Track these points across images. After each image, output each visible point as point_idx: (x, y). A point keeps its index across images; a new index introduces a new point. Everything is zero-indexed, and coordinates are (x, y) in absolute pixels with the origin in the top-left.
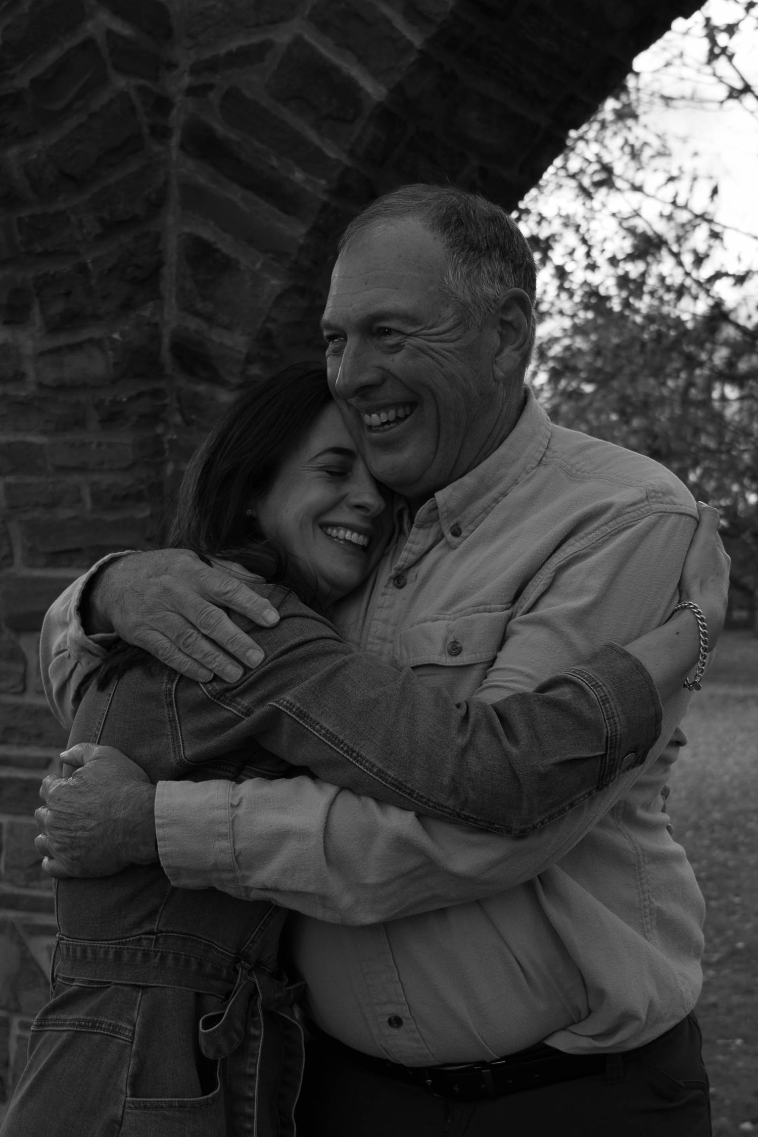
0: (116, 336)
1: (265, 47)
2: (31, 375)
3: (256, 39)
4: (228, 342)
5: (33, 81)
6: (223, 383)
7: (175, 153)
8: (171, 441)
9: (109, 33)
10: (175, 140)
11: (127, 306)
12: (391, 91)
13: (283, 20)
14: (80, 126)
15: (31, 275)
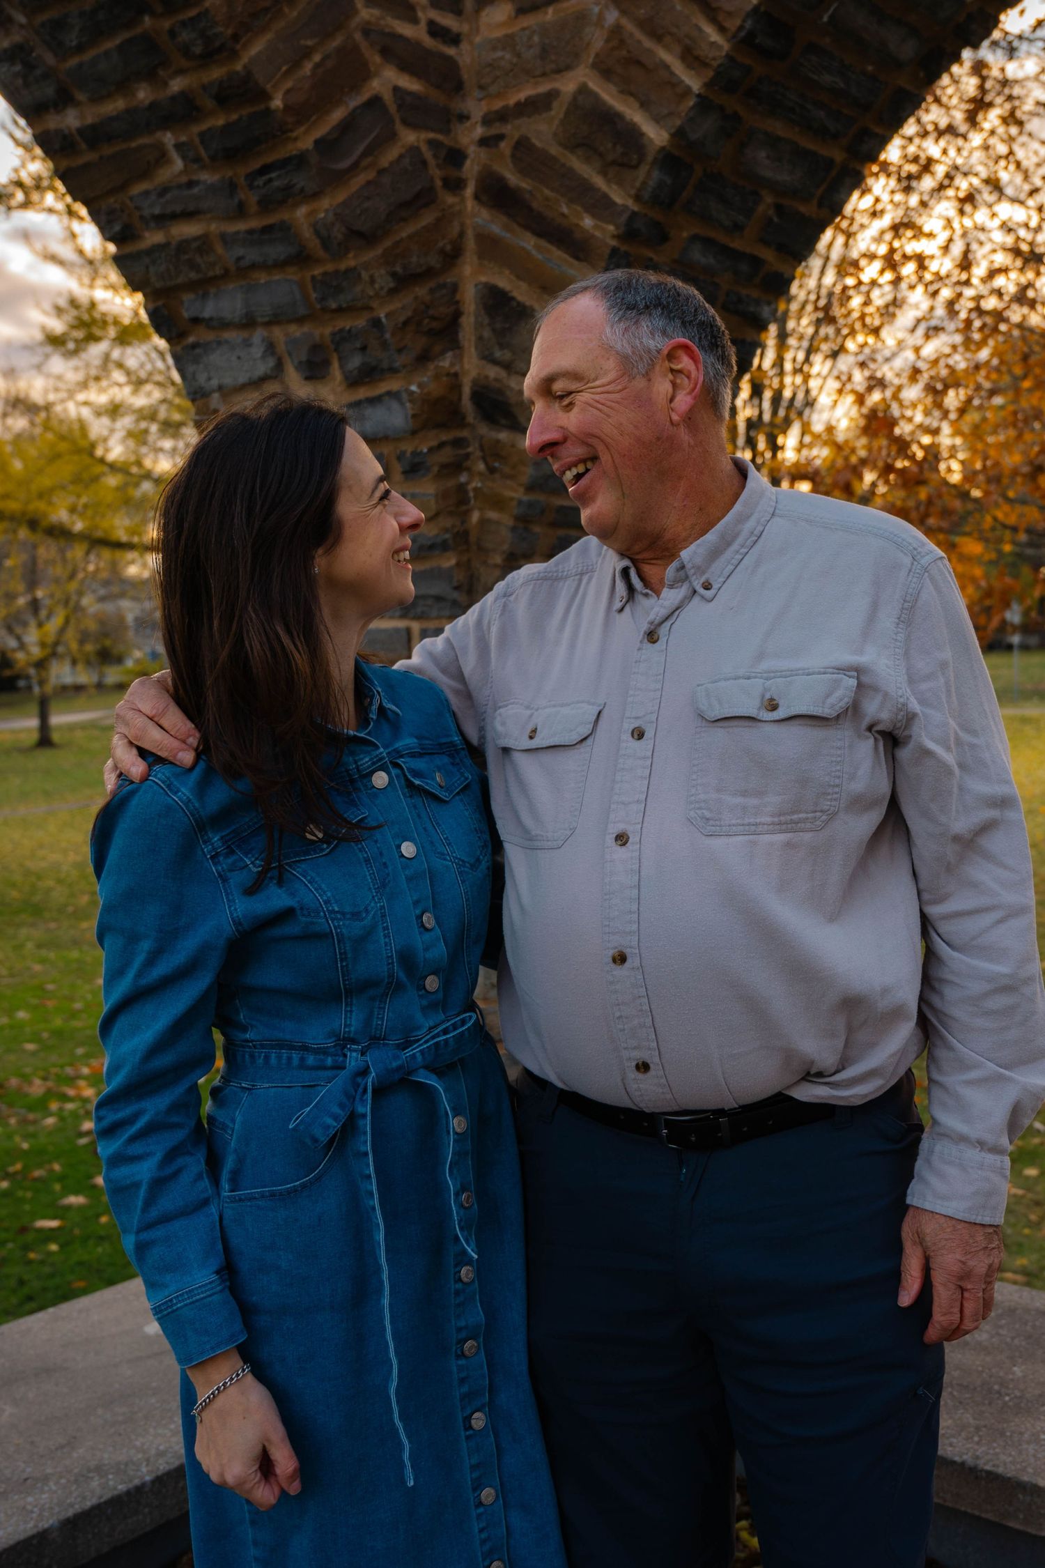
0: (414, 388)
1: (552, 95)
3: (543, 88)
5: (317, 142)
7: (470, 204)
8: (475, 489)
9: (396, 89)
10: (469, 191)
11: (424, 358)
12: (673, 136)
13: (568, 68)
14: (369, 183)
15: (328, 331)
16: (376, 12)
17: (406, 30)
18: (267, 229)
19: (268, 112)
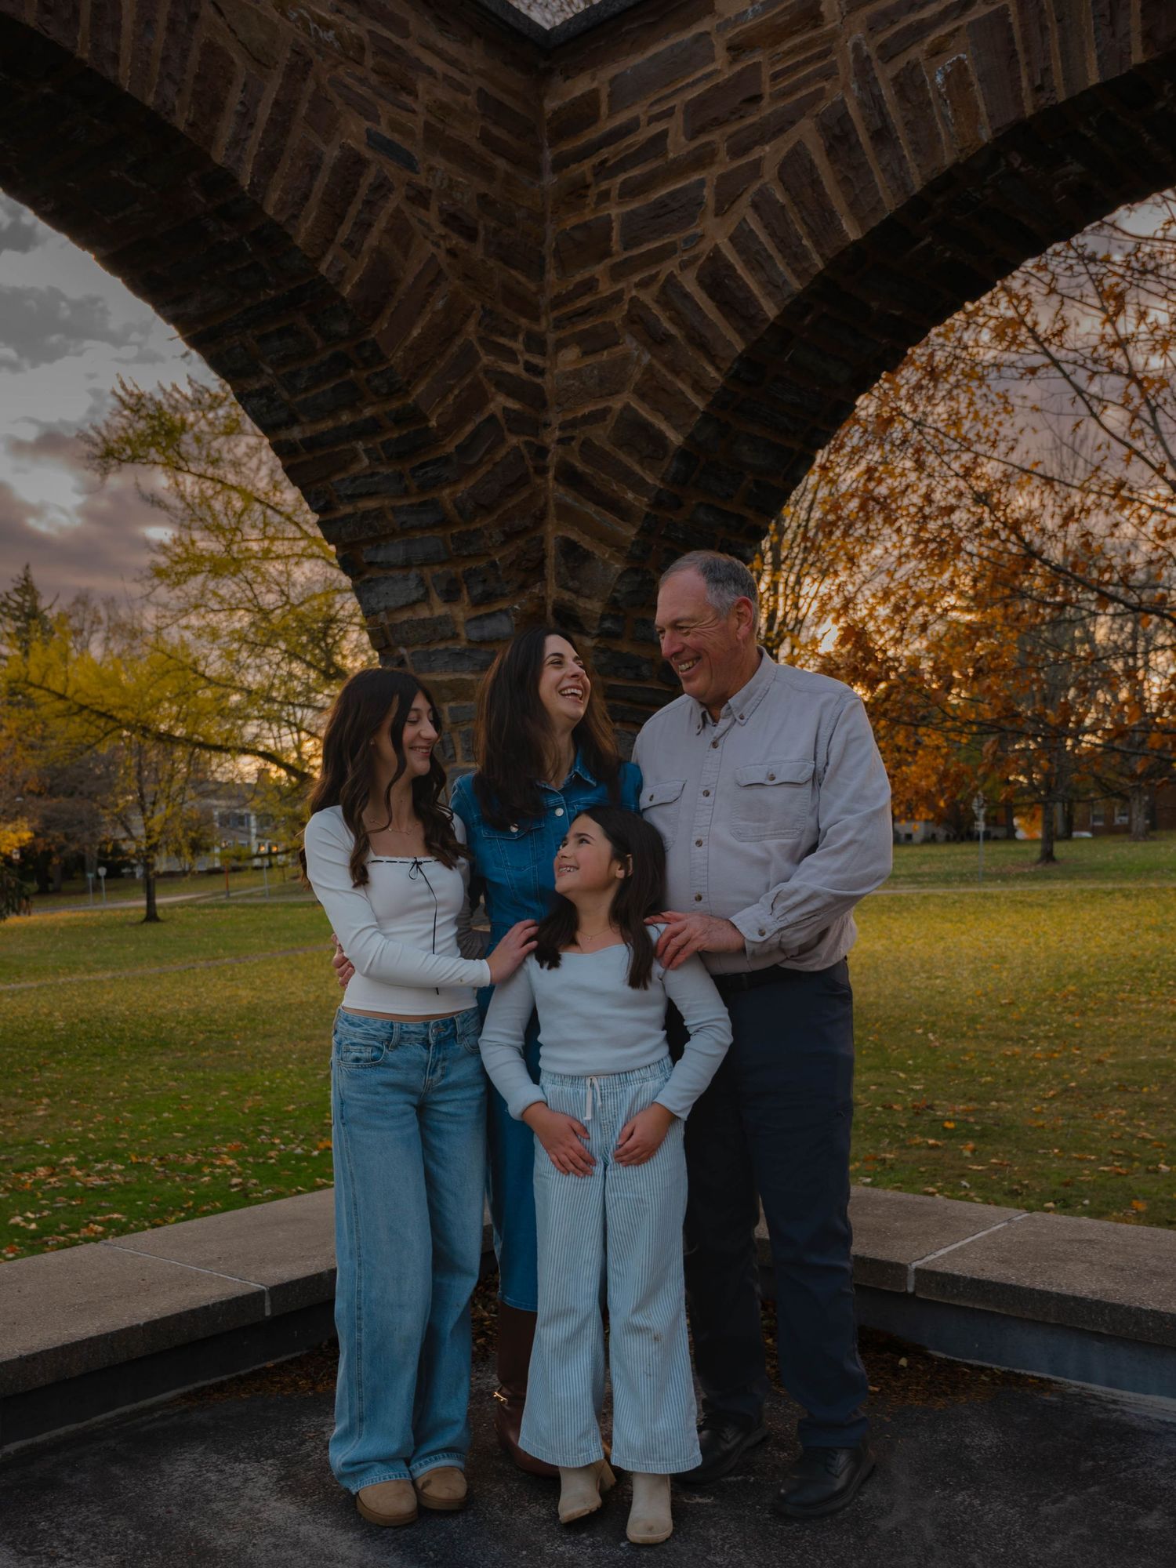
0: (517, 607)
1: (607, 411)
2: (463, 635)
3: (601, 406)
4: (589, 606)
5: (456, 447)
6: (588, 634)
7: (551, 484)
9: (505, 409)
10: (551, 475)
11: (523, 587)
12: (686, 438)
13: (617, 392)
14: (488, 472)
15: (460, 569)
16: (492, 358)
17: (510, 368)
18: (424, 504)
19: (427, 429)
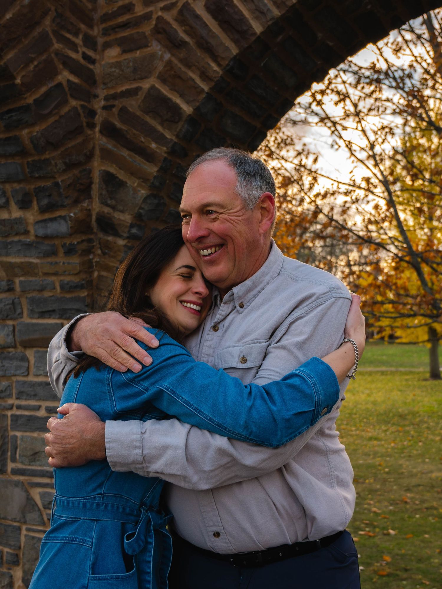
0: (72, 215)
1: (138, 89)
2: (32, 232)
3: (134, 85)
4: (122, 218)
5: (35, 100)
6: (120, 236)
7: (97, 135)
8: (96, 262)
9: (69, 81)
10: (97, 129)
11: (77, 202)
12: (194, 110)
13: (146, 77)
14: (56, 121)
15: (33, 187)
16: (61, 46)
17: (73, 55)
18: (7, 139)
19: (14, 85)
